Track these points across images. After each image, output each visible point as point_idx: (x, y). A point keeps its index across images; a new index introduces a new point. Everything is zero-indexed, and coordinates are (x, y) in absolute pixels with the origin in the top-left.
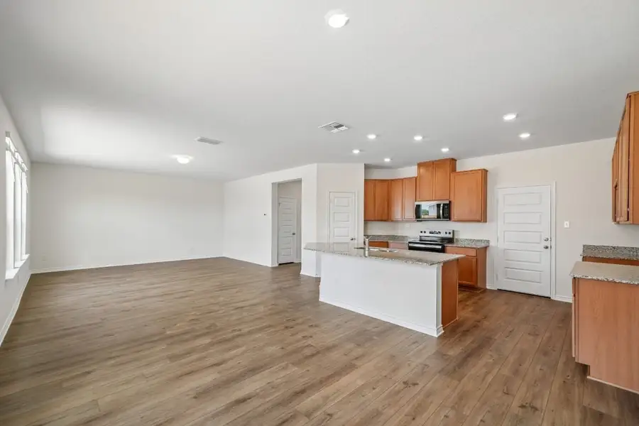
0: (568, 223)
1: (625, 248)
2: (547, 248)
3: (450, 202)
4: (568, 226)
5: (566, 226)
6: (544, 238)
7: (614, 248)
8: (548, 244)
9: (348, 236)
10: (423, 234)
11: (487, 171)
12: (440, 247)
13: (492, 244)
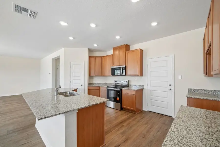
0: (181, 76)
1: (211, 91)
2: (170, 90)
3: (126, 66)
4: (181, 78)
5: (179, 78)
6: (169, 84)
7: (205, 90)
8: (171, 88)
9: (80, 84)
10: (116, 83)
11: (143, 50)
12: (119, 89)
13: (145, 87)
